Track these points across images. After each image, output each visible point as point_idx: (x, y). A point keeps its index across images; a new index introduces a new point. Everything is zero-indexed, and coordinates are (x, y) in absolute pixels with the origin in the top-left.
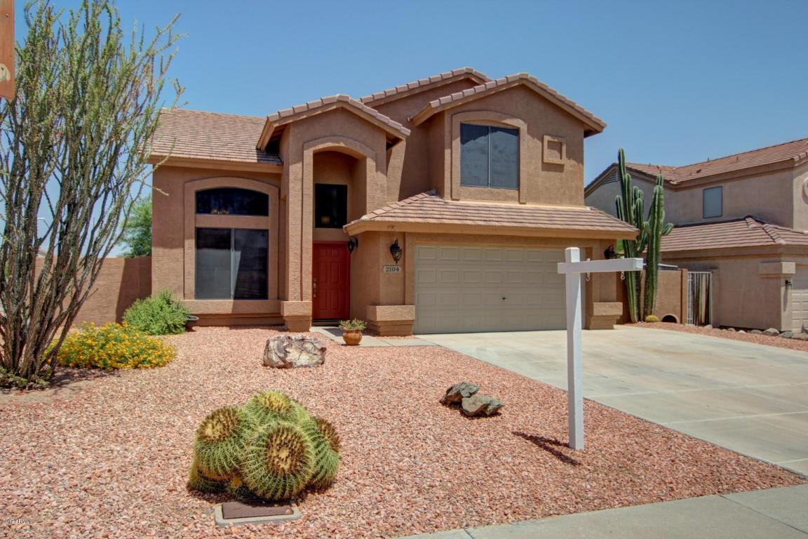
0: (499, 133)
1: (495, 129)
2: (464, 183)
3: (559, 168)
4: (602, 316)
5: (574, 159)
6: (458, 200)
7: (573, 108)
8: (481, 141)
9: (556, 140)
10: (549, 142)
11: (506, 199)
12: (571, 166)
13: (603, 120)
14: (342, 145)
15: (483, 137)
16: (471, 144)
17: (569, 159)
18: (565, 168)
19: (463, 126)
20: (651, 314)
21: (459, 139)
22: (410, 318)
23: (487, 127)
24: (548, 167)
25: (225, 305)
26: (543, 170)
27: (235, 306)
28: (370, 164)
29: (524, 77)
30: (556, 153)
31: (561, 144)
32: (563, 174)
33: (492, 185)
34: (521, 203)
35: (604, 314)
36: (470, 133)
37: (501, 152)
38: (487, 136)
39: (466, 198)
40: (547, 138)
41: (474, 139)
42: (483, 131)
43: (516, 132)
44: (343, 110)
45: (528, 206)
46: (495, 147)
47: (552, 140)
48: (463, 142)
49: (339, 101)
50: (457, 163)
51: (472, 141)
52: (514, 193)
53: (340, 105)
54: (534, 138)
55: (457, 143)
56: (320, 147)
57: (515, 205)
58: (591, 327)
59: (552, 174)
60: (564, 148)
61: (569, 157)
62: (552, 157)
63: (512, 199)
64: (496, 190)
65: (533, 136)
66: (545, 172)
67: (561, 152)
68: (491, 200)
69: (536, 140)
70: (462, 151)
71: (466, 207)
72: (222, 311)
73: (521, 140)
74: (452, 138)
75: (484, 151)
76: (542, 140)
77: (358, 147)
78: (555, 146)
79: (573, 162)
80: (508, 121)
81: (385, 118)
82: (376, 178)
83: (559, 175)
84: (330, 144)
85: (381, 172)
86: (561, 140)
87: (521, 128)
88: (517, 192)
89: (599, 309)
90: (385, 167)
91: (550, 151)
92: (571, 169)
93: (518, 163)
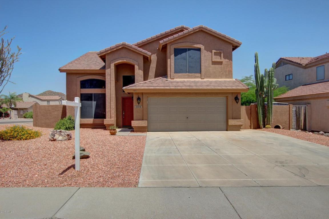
0: (191, 51)
1: (189, 50)
2: (176, 72)
3: (221, 63)
4: (233, 125)
5: (228, 59)
6: (173, 79)
7: (225, 37)
8: (184, 54)
9: (218, 52)
10: (214, 52)
11: (195, 77)
12: (226, 62)
13: (240, 41)
14: (125, 61)
15: (184, 53)
16: (179, 56)
17: (225, 59)
18: (223, 63)
19: (175, 49)
20: (269, 125)
22: (145, 125)
23: (186, 49)
24: (214, 63)
25: (90, 121)
26: (212, 64)
27: (94, 121)
28: (136, 67)
29: (201, 27)
30: (218, 57)
31: (221, 53)
32: (222, 66)
33: (189, 72)
34: (202, 79)
35: (234, 124)
36: (178, 52)
37: (192, 58)
38: (186, 53)
39: (177, 78)
40: (214, 51)
41: (180, 54)
42: (184, 50)
43: (199, 50)
44: (124, 48)
45: (205, 80)
46: (190, 57)
47: (216, 51)
48: (175, 55)
49: (122, 45)
50: (173, 64)
51: (180, 55)
52: (199, 75)
53: (123, 46)
54: (208, 52)
55: (173, 56)
56: (117, 62)
57: (200, 80)
58: (228, 130)
59: (217, 66)
60: (222, 55)
61: (225, 57)
62: (217, 59)
63: (198, 77)
64: (190, 74)
65: (207, 51)
67: (221, 57)
68: (188, 78)
69: (209, 52)
70: (175, 59)
71: (178, 82)
72: (89, 123)
73: (202, 53)
74: (170, 55)
75: (185, 59)
76: (211, 52)
77: (131, 62)
78: (218, 54)
79: (227, 60)
80: (195, 46)
81: (141, 49)
82: (139, 73)
83: (220, 66)
84: (120, 61)
85: (141, 70)
86: (220, 51)
87: (202, 48)
88: (200, 75)
89: (232, 122)
90: (142, 68)
91: (215, 56)
92: (226, 63)
93: (200, 62)
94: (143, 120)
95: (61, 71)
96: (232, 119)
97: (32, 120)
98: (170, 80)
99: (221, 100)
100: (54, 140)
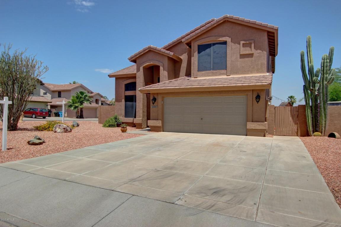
0: (217, 45)
1: (214, 44)
2: (199, 70)
3: (251, 55)
4: (253, 129)
5: (260, 50)
6: (197, 78)
7: (255, 24)
8: (208, 51)
9: (247, 42)
10: (243, 44)
11: (220, 74)
12: (258, 53)
14: (152, 63)
15: (209, 49)
16: (203, 53)
17: (257, 50)
18: (254, 55)
19: (199, 46)
21: (197, 52)
22: (159, 125)
23: (211, 44)
24: (243, 56)
26: (240, 58)
28: (161, 68)
30: (248, 48)
31: (251, 43)
32: (253, 59)
33: (213, 69)
34: (227, 76)
37: (217, 54)
38: (210, 48)
39: (200, 76)
40: (242, 42)
42: (208, 46)
43: (225, 43)
44: (150, 51)
45: (231, 76)
46: (214, 52)
47: (245, 42)
48: (199, 53)
50: (196, 63)
51: (204, 51)
52: (223, 71)
53: (149, 49)
54: (235, 44)
55: (196, 54)
56: (145, 65)
57: (225, 77)
58: (248, 135)
59: (247, 59)
60: (253, 45)
61: (256, 48)
62: (247, 51)
63: (223, 74)
64: (214, 71)
65: (235, 43)
66: (241, 59)
67: (251, 47)
68: (213, 76)
69: (236, 44)
70: (199, 57)
71: (200, 81)
73: (227, 46)
74: (194, 53)
75: (209, 55)
76: (239, 44)
77: (157, 63)
78: (248, 45)
79: (259, 51)
80: (220, 39)
81: (168, 52)
82: (163, 73)
83: (250, 59)
84: (148, 64)
85: (166, 71)
86: (250, 41)
87: (228, 40)
88: (225, 71)
89: (251, 126)
90: (167, 69)
91: (244, 48)
92: (258, 55)
93: (226, 57)
94: (158, 120)
96: (252, 122)
98: (193, 79)
99: (241, 99)
100: (56, 132)
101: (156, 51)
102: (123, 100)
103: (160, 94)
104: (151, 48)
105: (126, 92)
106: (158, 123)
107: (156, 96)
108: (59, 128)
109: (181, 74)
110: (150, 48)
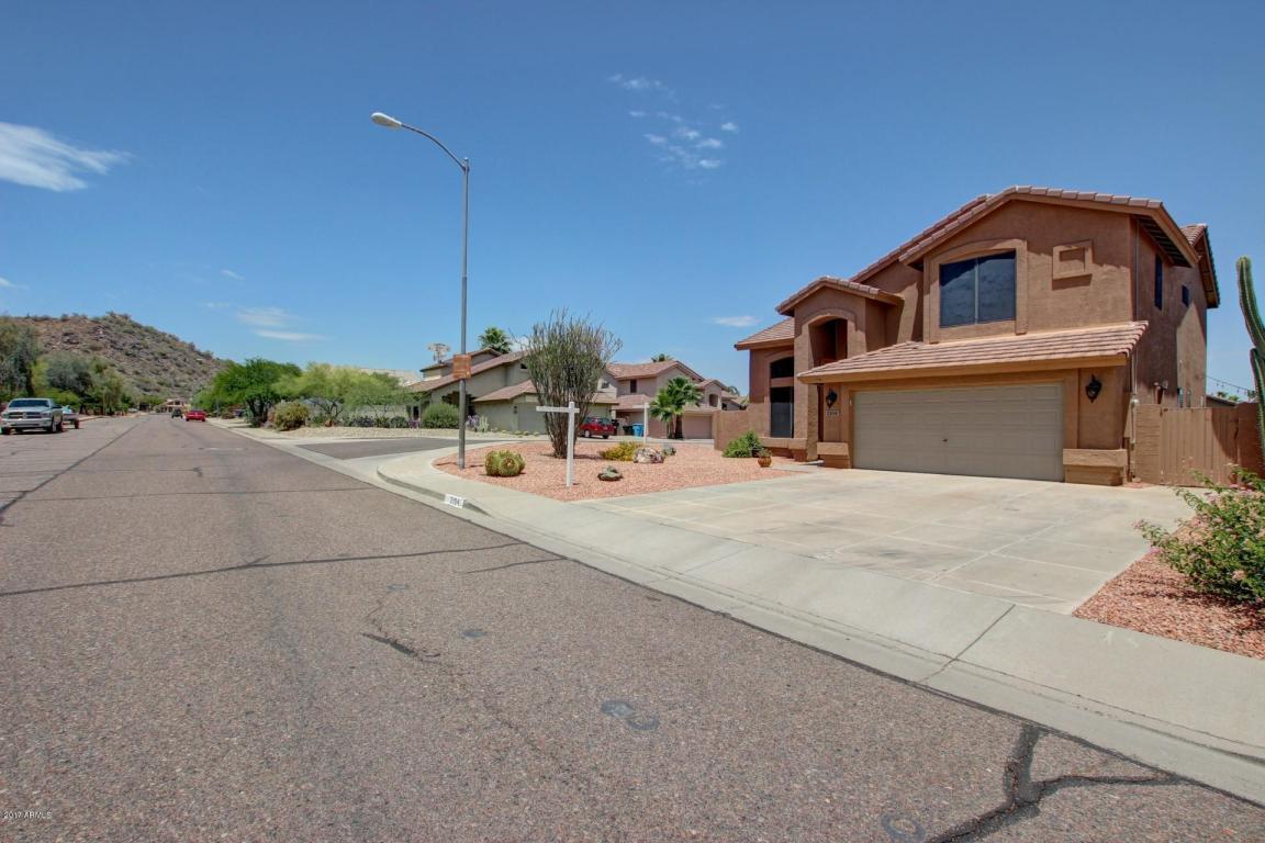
0: (988, 262)
1: (981, 260)
2: (942, 325)
3: (1085, 280)
5: (1111, 264)
6: (937, 343)
7: (1092, 201)
8: (965, 276)
9: (1074, 248)
10: (1061, 253)
11: (999, 332)
12: (1105, 273)
14: (828, 315)
15: (968, 273)
16: (953, 283)
17: (1102, 265)
18: (1093, 278)
19: (942, 267)
21: (938, 282)
22: (845, 454)
23: (973, 261)
24: (1060, 284)
26: (1054, 288)
28: (851, 325)
29: (1010, 192)
30: (1077, 263)
31: (1084, 250)
32: (1091, 288)
33: (981, 320)
34: (1018, 334)
35: (1082, 464)
37: (990, 282)
38: (973, 270)
39: (946, 339)
40: (1058, 249)
41: (957, 276)
42: (967, 265)
43: (1011, 254)
44: (824, 289)
45: (1030, 335)
46: (983, 279)
47: (1067, 249)
48: (943, 283)
49: (821, 282)
50: (936, 307)
51: (955, 279)
52: (1007, 324)
53: (822, 285)
54: (1039, 255)
55: (935, 287)
56: (813, 320)
57: (1012, 337)
58: (1066, 480)
59: (1071, 291)
60: (1089, 254)
61: (1098, 261)
62: (1073, 269)
63: (1007, 331)
64: (984, 325)
65: (1038, 252)
66: (1059, 291)
67: (1083, 260)
68: (978, 336)
69: (1043, 255)
70: (943, 293)
71: (945, 350)
72: (780, 446)
73: (1018, 262)
74: (930, 283)
75: (969, 287)
76: (1051, 254)
77: (840, 314)
78: (1079, 255)
79: (1107, 268)
80: (999, 246)
81: (865, 287)
82: (856, 336)
83: (1082, 289)
84: (820, 317)
85: (861, 330)
86: (1082, 245)
87: (1017, 248)
88: (1013, 323)
89: (1074, 457)
90: (864, 325)
91: (1065, 264)
92: (1104, 277)
93: (1013, 289)
94: (840, 442)
95: (739, 347)
96: (1078, 447)
97: (712, 441)
98: (928, 346)
99: (1050, 392)
100: (636, 462)
101: (839, 288)
102: (767, 399)
103: (846, 384)
104: (826, 282)
105: (773, 380)
106: (841, 449)
107: (835, 390)
108: (643, 455)
109: (901, 334)
110: (823, 281)
